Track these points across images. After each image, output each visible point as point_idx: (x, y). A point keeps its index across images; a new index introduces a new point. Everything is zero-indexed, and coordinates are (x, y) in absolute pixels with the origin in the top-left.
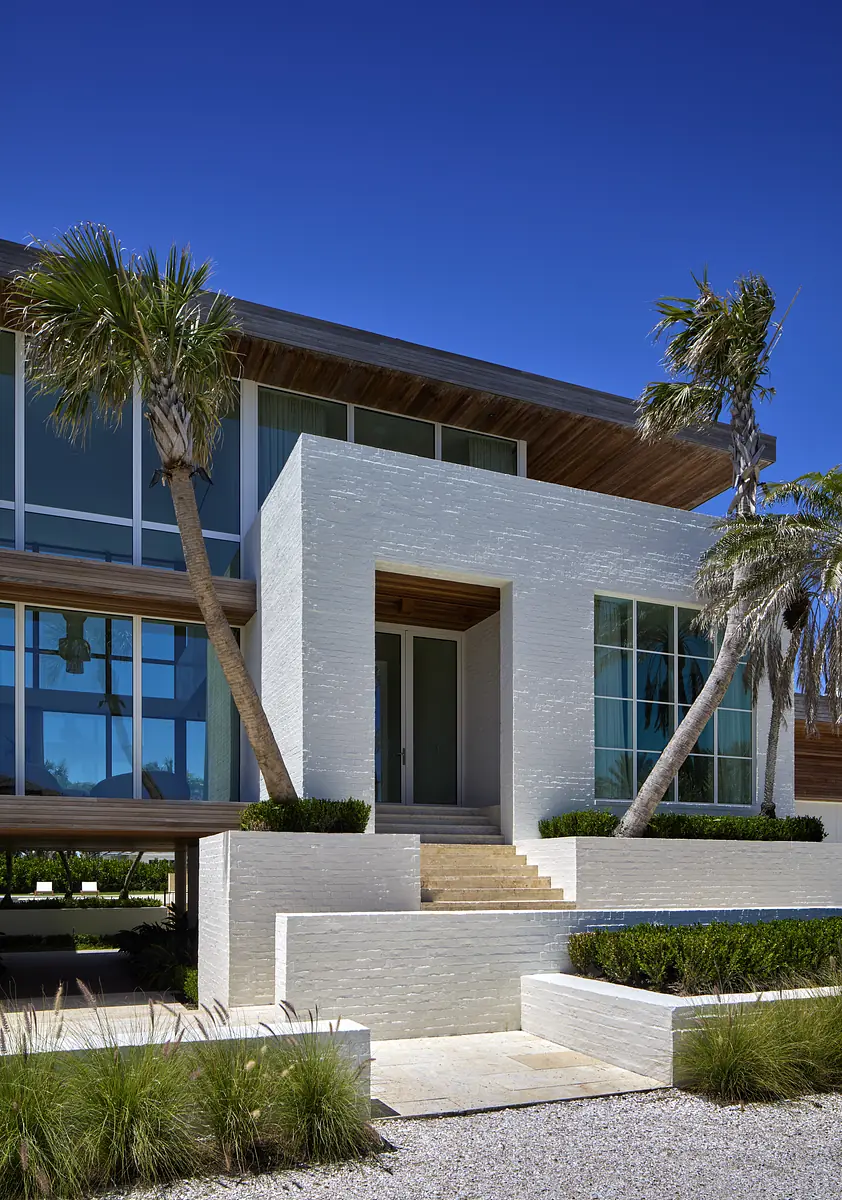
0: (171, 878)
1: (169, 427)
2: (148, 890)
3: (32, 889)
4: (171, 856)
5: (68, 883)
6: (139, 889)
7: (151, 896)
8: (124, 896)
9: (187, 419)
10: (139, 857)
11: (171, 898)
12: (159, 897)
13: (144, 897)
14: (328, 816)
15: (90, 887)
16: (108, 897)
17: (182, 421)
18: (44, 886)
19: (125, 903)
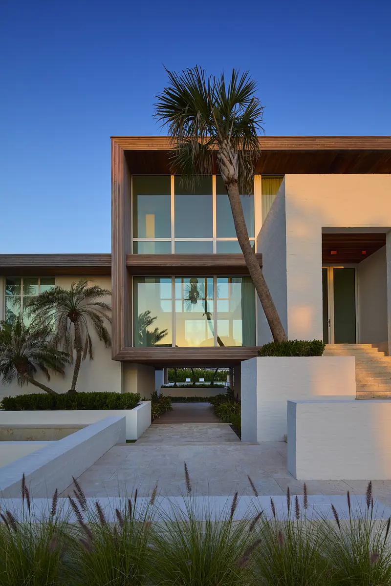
0: (228, 377)
1: (228, 163)
2: (220, 381)
3: (184, 381)
4: (228, 370)
5: (195, 379)
6: (217, 381)
7: (221, 383)
8: (212, 383)
9: (235, 158)
10: (217, 370)
11: (228, 384)
12: (224, 384)
13: (219, 383)
14: (303, 349)
15: (202, 380)
16: (207, 384)
17: (234, 158)
18: (188, 380)
19: (212, 386)
